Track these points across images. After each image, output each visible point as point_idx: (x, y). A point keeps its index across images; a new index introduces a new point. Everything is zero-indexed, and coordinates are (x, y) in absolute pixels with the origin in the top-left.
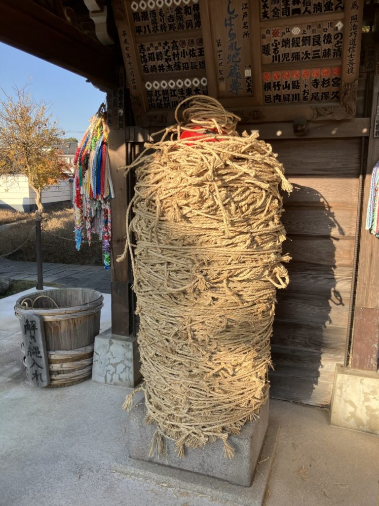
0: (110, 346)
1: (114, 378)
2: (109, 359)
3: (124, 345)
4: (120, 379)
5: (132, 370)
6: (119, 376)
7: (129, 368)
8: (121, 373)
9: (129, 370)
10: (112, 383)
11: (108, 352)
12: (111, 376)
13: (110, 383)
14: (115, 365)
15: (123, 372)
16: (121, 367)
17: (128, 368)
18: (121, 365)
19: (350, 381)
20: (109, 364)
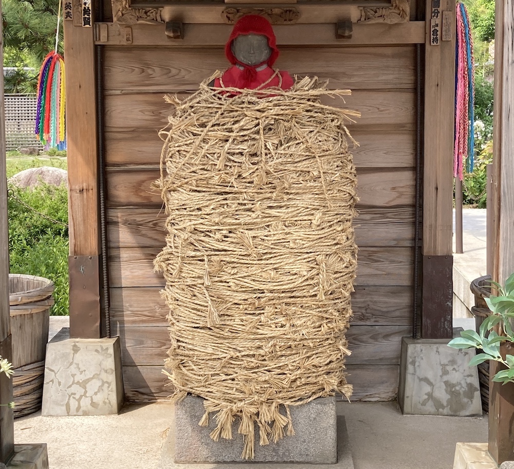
0: (74, 354)
1: (82, 403)
2: (73, 376)
3: (99, 349)
4: (93, 404)
5: (114, 386)
6: (92, 400)
7: (109, 384)
8: (96, 394)
9: (108, 387)
10: (80, 413)
11: (71, 364)
12: (77, 403)
13: (75, 414)
14: (83, 384)
15: (99, 391)
16: (94, 386)
17: (106, 385)
18: (94, 380)
19: (423, 351)
20: (73, 383)
